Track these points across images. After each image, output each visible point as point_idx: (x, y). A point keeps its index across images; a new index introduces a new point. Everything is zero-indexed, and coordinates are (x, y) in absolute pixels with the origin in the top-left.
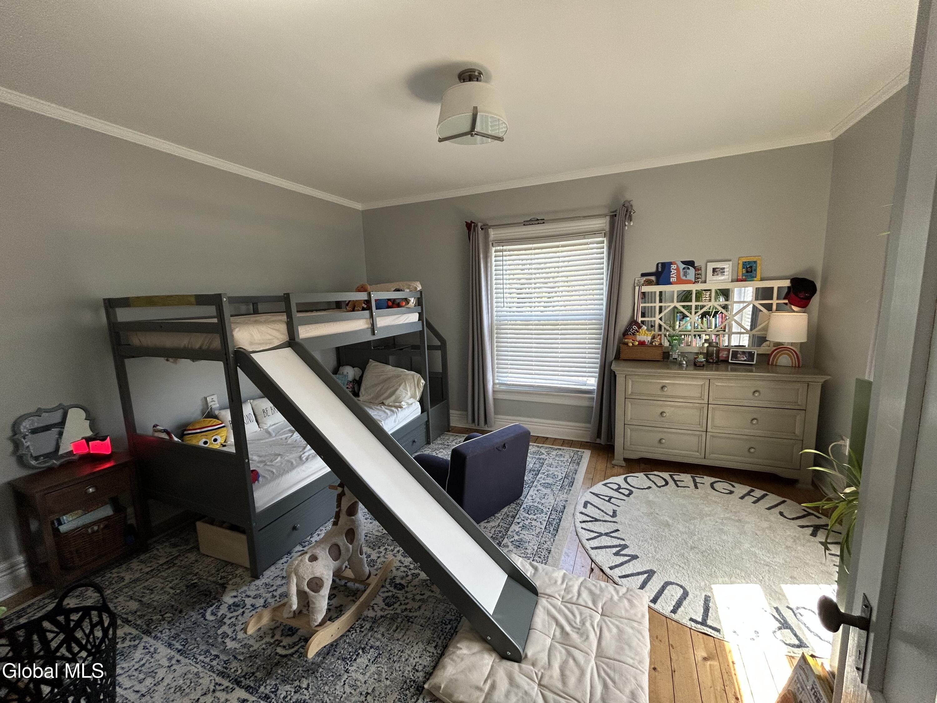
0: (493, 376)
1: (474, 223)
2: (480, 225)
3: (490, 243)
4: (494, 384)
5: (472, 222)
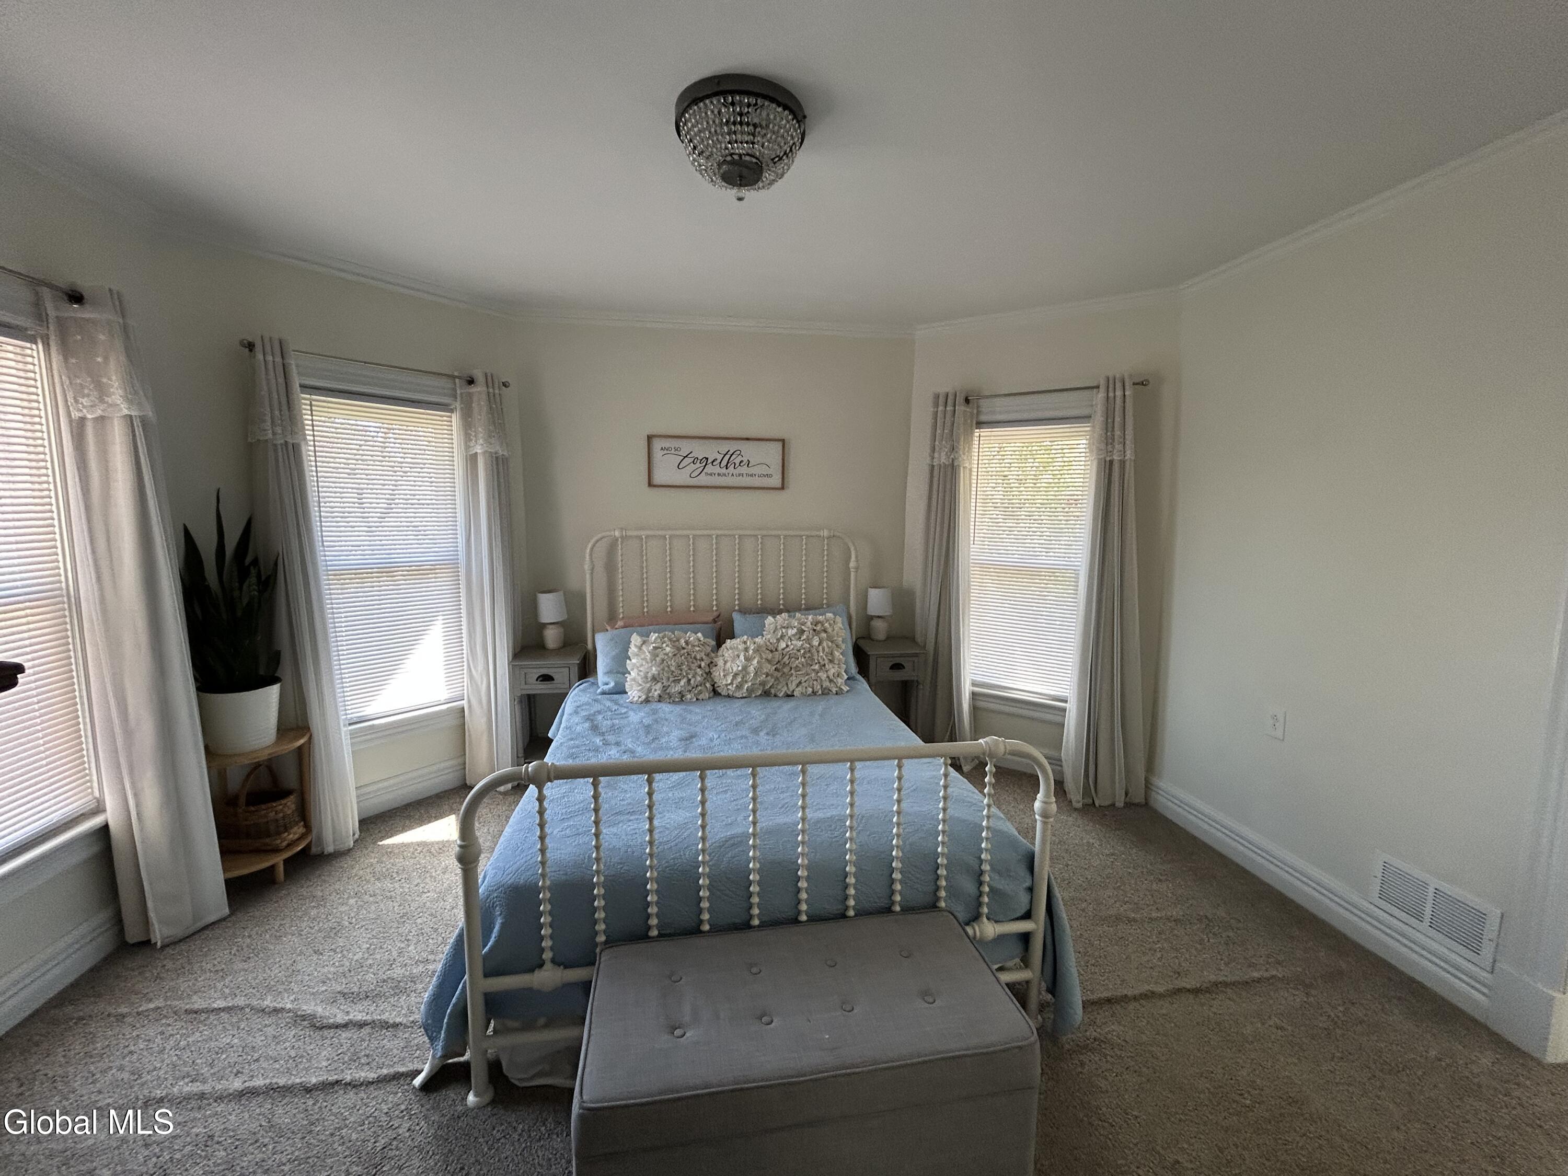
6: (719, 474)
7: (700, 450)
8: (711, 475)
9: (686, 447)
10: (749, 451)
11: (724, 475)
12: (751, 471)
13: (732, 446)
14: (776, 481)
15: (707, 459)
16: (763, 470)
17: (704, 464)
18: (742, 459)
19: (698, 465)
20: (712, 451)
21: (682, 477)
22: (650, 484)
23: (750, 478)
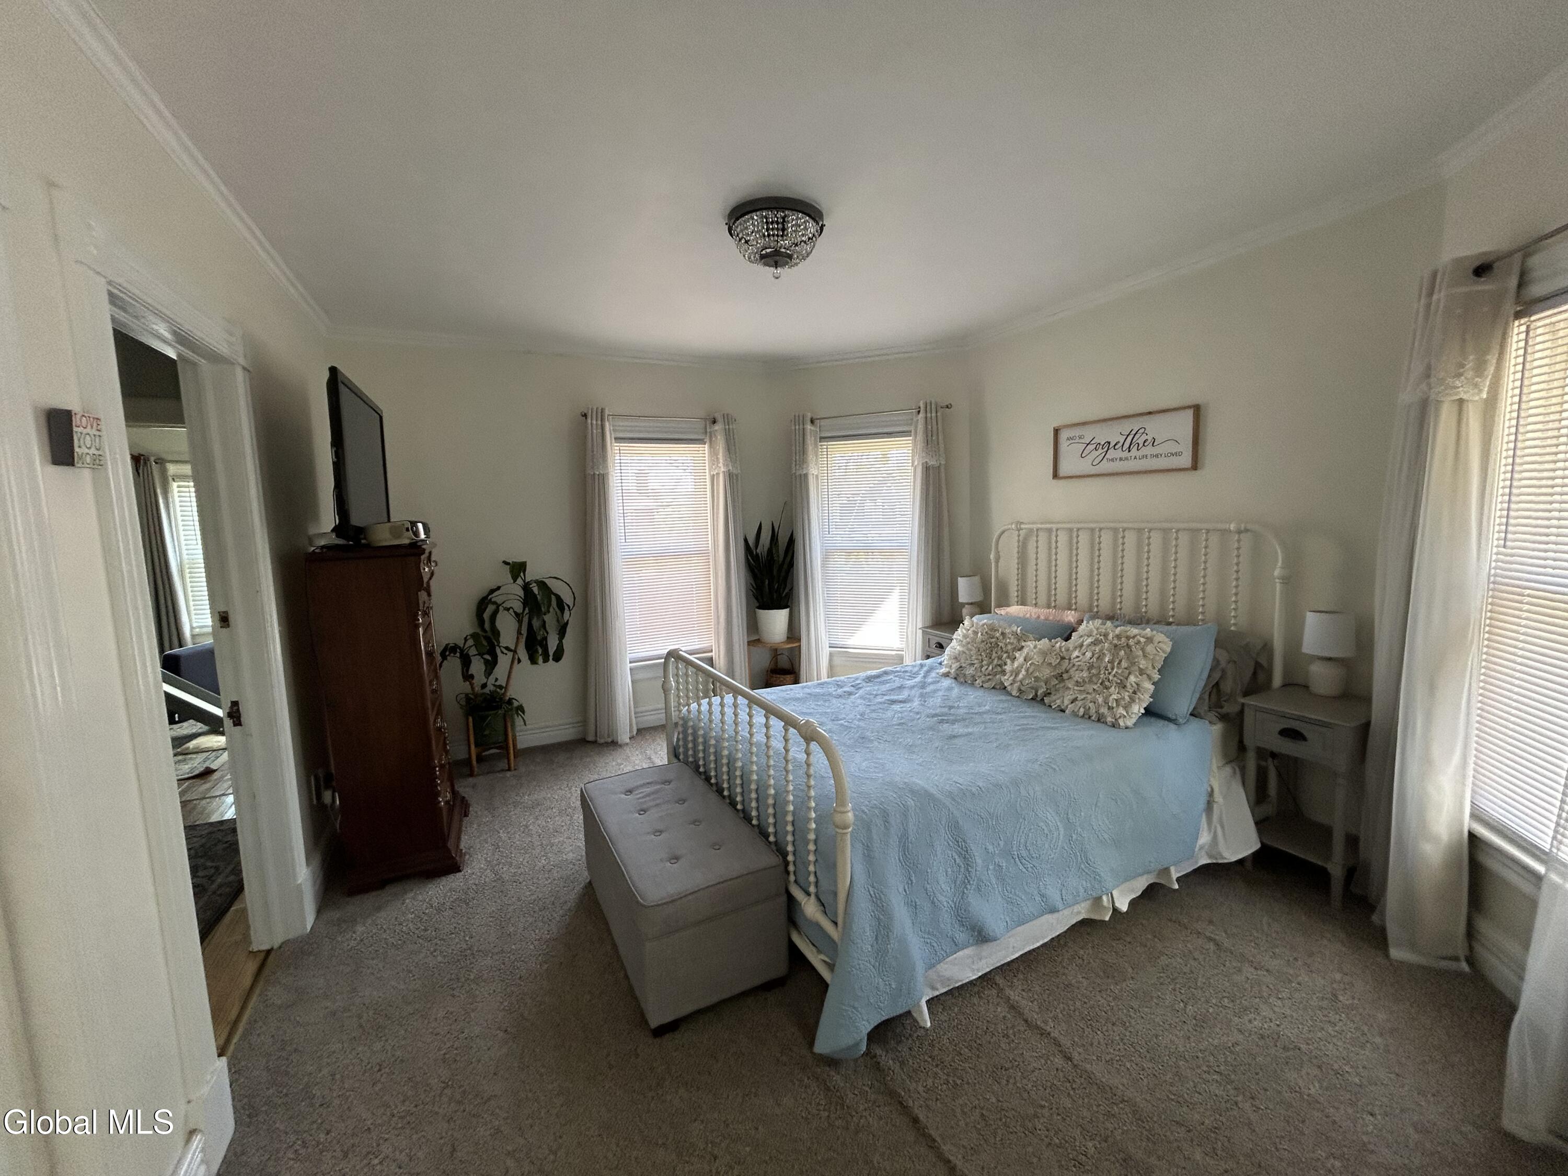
0: (190, 621)
1: (143, 455)
2: (152, 459)
3: (170, 479)
4: (192, 628)
5: (141, 455)
6: (1121, 459)
7: (1103, 434)
8: (1112, 460)
9: (1088, 433)
10: (1155, 428)
11: (1126, 459)
12: (1156, 450)
13: (1135, 425)
14: (1186, 460)
15: (1109, 443)
16: (1172, 447)
17: (1106, 449)
18: (1146, 437)
19: (1100, 451)
20: (1113, 434)
21: (1085, 466)
22: (1055, 475)
23: (1155, 460)
